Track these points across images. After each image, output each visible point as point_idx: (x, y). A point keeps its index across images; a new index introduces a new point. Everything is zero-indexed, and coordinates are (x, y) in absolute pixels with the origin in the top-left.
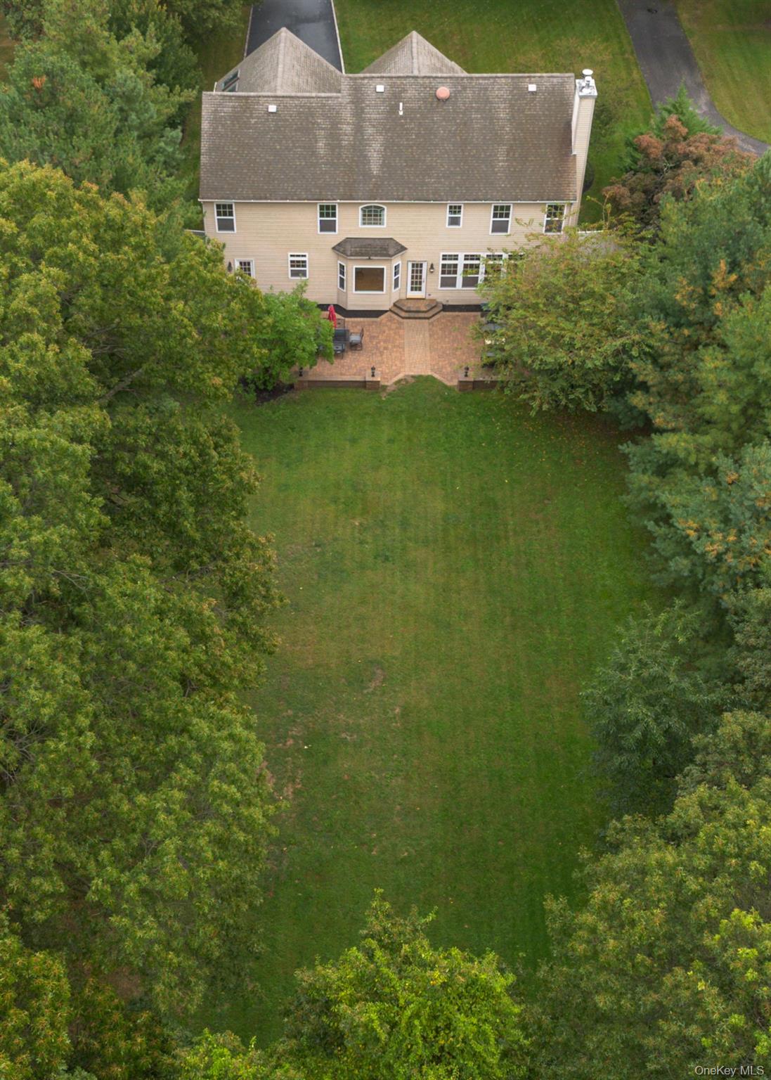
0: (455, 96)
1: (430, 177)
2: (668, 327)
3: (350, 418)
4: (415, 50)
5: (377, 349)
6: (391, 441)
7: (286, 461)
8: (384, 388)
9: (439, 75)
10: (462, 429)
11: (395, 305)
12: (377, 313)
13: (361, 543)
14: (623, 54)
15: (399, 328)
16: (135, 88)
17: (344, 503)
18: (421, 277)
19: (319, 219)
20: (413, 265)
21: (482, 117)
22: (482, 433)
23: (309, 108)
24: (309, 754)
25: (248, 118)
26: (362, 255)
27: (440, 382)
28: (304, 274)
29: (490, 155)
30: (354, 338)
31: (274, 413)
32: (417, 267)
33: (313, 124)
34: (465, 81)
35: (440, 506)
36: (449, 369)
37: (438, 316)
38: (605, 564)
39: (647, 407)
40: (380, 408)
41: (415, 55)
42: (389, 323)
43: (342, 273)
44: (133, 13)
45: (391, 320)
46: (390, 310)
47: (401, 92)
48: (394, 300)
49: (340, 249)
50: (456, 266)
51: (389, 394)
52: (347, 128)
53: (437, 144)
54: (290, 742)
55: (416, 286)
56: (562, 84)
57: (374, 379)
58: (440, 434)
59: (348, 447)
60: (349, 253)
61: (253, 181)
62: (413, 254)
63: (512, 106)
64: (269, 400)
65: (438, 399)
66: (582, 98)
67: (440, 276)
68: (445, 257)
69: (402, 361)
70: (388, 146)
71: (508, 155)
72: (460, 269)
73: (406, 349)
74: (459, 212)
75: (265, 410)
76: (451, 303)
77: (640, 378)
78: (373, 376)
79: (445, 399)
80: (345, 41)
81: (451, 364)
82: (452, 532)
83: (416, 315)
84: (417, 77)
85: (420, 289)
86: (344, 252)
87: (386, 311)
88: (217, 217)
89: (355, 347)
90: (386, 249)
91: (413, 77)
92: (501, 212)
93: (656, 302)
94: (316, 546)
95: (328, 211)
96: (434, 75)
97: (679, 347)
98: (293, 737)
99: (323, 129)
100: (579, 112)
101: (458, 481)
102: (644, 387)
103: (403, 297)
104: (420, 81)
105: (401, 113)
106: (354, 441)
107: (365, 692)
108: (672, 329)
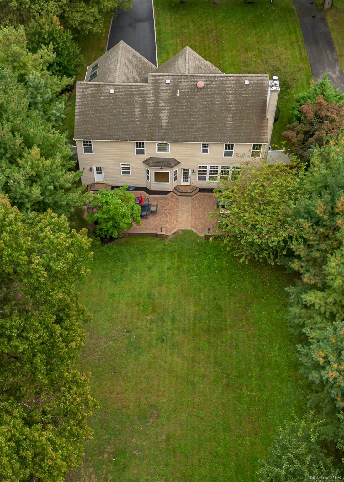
0: (207, 86)
1: (192, 129)
2: (312, 225)
3: (149, 255)
4: (187, 58)
5: (165, 213)
6: (169, 269)
7: (114, 279)
8: (167, 237)
9: (199, 75)
10: (206, 262)
11: (175, 188)
12: (166, 193)
13: (151, 330)
14: (298, 42)
15: (176, 202)
16: (40, 82)
17: (143, 306)
18: (188, 176)
19: (136, 148)
20: (184, 170)
21: (220, 98)
22: (216, 265)
23: (131, 91)
24: (116, 463)
25: (100, 96)
26: (158, 166)
27: (196, 234)
28: (129, 173)
29: (224, 118)
30: (153, 208)
31: (110, 250)
32: (186, 172)
33: (133, 100)
34: (212, 78)
35: (193, 309)
36: (201, 226)
37: (197, 195)
38: (277, 347)
39: (300, 269)
40: (164, 249)
41: (187, 61)
42: (171, 199)
43: (148, 173)
44: (45, 30)
45: (172, 197)
46: (172, 191)
47: (178, 84)
48: (174, 186)
49: (146, 162)
50: (206, 171)
51: (169, 241)
52: (150, 103)
53: (197, 112)
54: (106, 456)
55: (186, 179)
56: (262, 80)
57: (162, 233)
58: (194, 265)
59: (146, 271)
60: (151, 165)
61: (102, 130)
62: (184, 166)
63: (236, 92)
64: (108, 243)
65: (194, 245)
66: (271, 91)
67: (198, 175)
68: (200, 167)
69: (177, 221)
70: (171, 112)
71: (233, 118)
72: (208, 173)
73: (179, 214)
74: (207, 147)
75: (106, 248)
76: (203, 188)
77: (296, 253)
78: (161, 231)
79: (198, 244)
80: (159, 33)
81: (202, 223)
82: (198, 325)
83: (186, 195)
84: (187, 76)
85: (188, 181)
86: (148, 165)
87: (171, 192)
88: (83, 147)
89: (153, 213)
90: (170, 164)
91: (185, 76)
92: (229, 147)
93: (306, 210)
94: (127, 332)
95: (140, 145)
96: (196, 75)
97: (318, 237)
98: (108, 453)
99: (138, 103)
100: (270, 99)
101: (202, 294)
102: (299, 257)
103: (179, 184)
104: (189, 78)
105: (178, 95)
106: (150, 268)
107: (147, 424)
108: (314, 227)
